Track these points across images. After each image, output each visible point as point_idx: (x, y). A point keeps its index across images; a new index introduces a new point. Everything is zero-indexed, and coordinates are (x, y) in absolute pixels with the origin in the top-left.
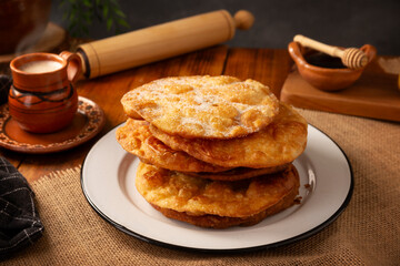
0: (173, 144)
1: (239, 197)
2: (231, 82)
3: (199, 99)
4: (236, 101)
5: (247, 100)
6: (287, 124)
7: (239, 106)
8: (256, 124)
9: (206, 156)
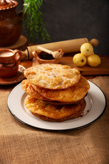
0: (35, 88)
1: (57, 111)
2: (67, 68)
3: (51, 73)
4: (64, 76)
5: (68, 76)
6: (80, 87)
7: (64, 78)
8: (67, 86)
9: (44, 95)
